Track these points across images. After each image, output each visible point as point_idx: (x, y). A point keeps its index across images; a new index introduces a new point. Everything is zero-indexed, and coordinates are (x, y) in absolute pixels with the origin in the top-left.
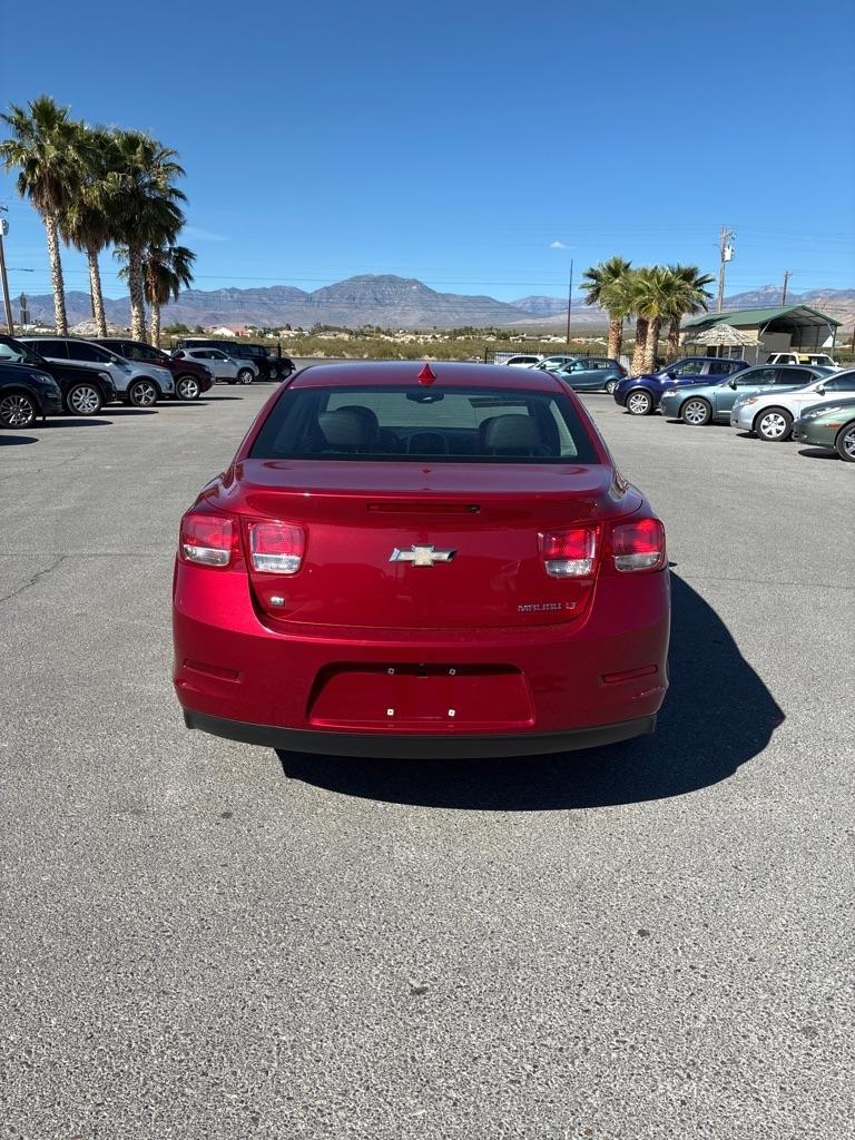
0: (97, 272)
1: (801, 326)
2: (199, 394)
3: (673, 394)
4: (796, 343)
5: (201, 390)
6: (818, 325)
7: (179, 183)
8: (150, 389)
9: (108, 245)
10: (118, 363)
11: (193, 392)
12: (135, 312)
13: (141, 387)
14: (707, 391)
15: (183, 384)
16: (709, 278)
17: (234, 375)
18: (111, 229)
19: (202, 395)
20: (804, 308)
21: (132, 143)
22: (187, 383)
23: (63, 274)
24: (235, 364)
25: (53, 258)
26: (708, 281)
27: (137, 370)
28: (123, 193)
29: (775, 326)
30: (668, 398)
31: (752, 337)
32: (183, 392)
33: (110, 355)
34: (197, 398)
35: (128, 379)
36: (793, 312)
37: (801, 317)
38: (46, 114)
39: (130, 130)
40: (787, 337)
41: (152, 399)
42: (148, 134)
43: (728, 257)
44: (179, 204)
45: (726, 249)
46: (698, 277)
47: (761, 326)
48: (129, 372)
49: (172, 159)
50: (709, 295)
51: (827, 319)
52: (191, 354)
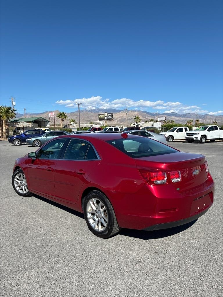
1: (40, 122)
3: (30, 139)
4: (39, 126)
6: (45, 122)
14: (40, 138)
16: (15, 110)
20: (41, 118)
26: (15, 111)
29: (35, 122)
30: (29, 140)
31: (30, 125)
36: (39, 119)
37: (40, 120)
40: (37, 124)
43: (14, 105)
45: (13, 102)
46: (12, 109)
47: (32, 122)
50: (15, 114)
51: (47, 120)
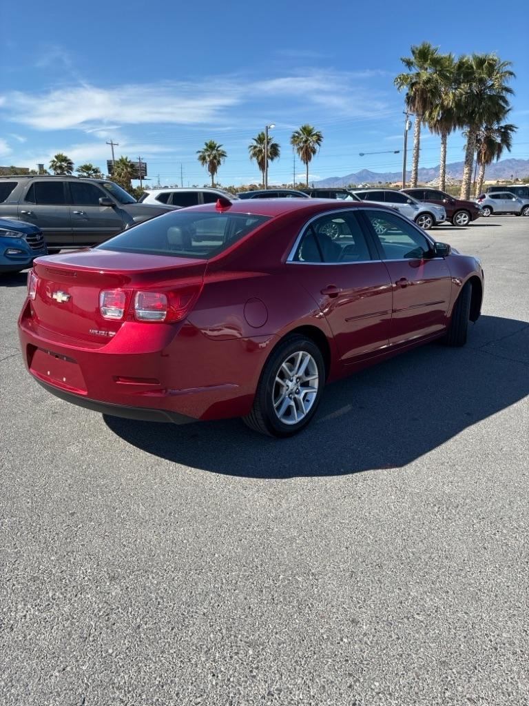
0: (445, 148)
2: (468, 222)
5: (470, 220)
7: (510, 83)
8: (429, 219)
9: (454, 129)
10: (412, 203)
11: (464, 221)
12: (466, 170)
13: (423, 218)
15: (458, 216)
17: (518, 210)
18: (459, 118)
19: (471, 223)
21: (481, 62)
22: (461, 215)
23: (420, 151)
24: (521, 202)
25: (415, 142)
27: (422, 207)
28: (471, 95)
32: (458, 221)
33: (408, 198)
34: (467, 225)
35: (416, 213)
38: (423, 55)
39: (481, 55)
41: (429, 225)
42: (493, 55)
44: (508, 96)
48: (417, 209)
49: (508, 68)
52: (490, 196)
